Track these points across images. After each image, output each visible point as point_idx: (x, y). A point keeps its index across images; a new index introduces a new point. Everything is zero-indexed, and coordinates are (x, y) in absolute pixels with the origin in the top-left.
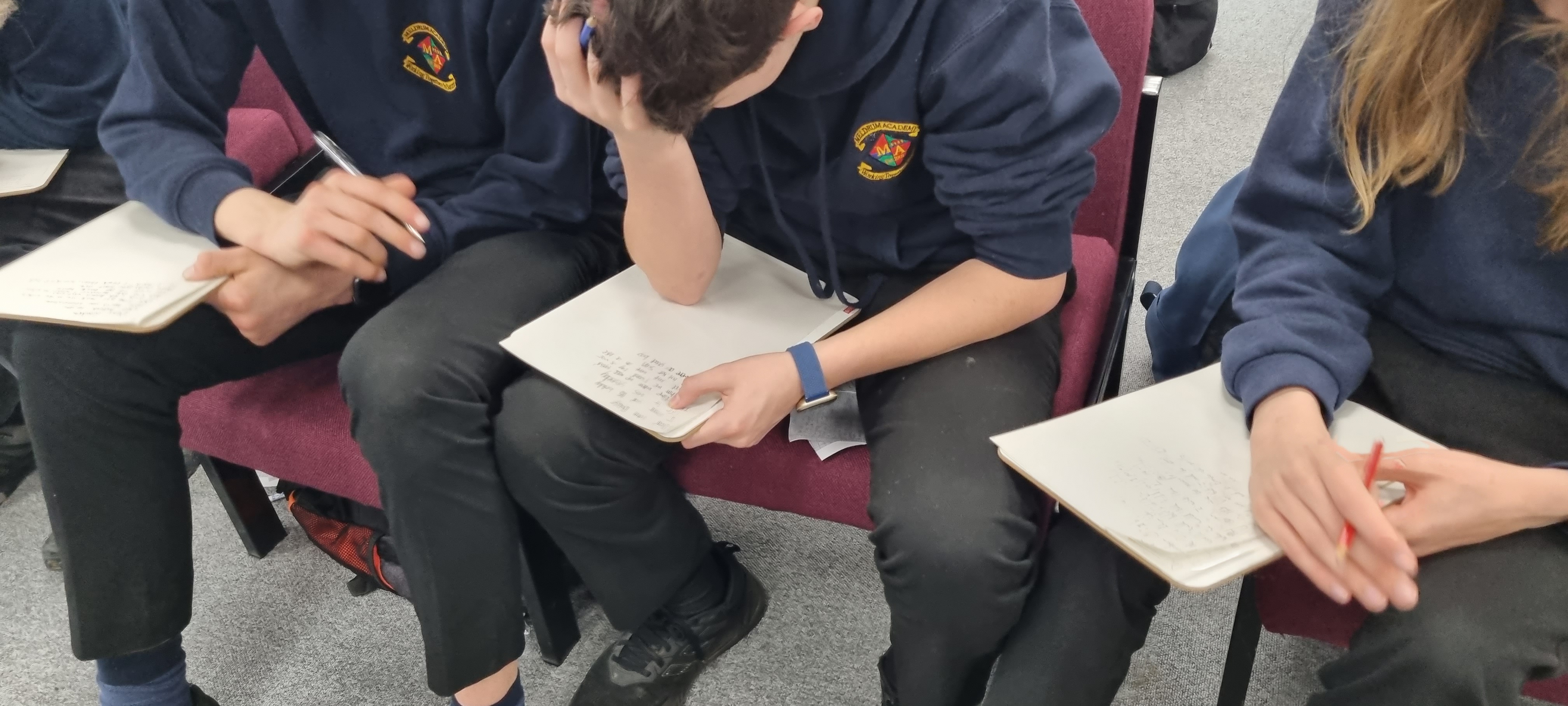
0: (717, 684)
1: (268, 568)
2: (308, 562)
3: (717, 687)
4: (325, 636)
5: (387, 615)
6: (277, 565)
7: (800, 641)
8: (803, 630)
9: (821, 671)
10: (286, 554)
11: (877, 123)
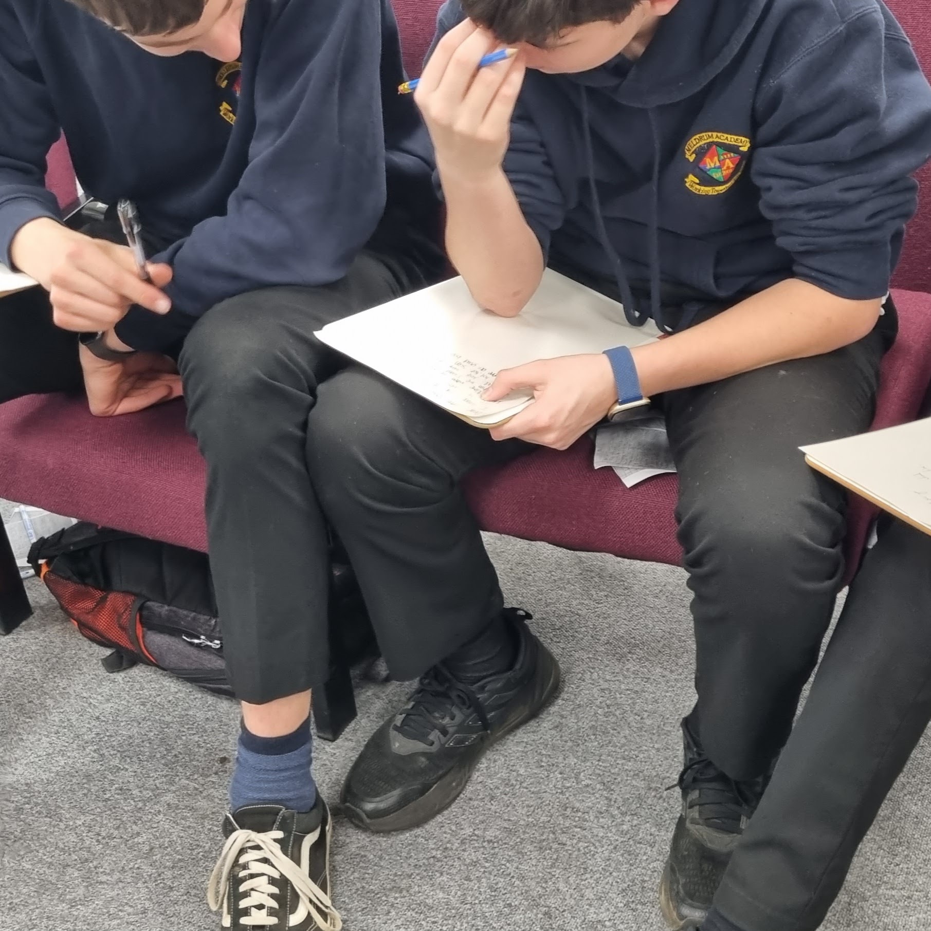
0: (505, 760)
1: (14, 645)
2: (57, 641)
3: (505, 764)
4: (80, 710)
5: (145, 691)
6: (23, 642)
7: (596, 721)
8: (599, 712)
9: (619, 750)
10: (32, 632)
11: (710, 134)
